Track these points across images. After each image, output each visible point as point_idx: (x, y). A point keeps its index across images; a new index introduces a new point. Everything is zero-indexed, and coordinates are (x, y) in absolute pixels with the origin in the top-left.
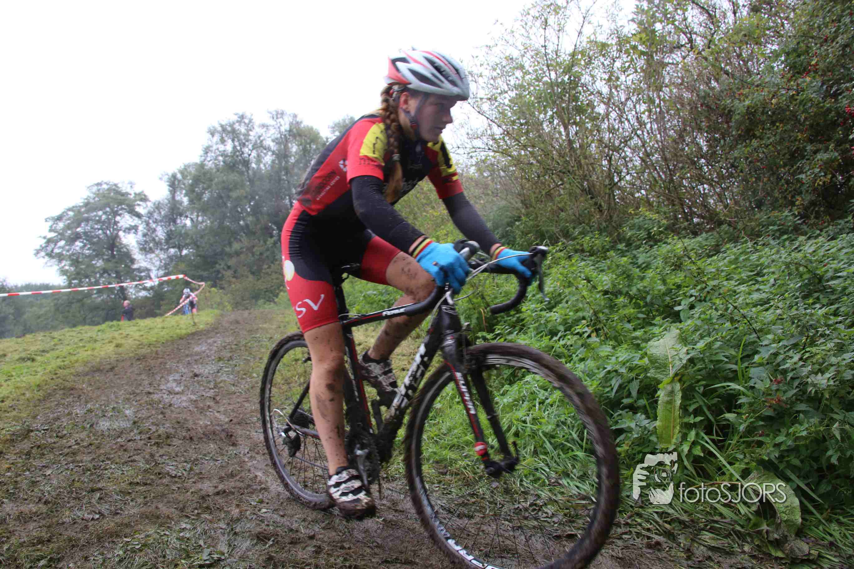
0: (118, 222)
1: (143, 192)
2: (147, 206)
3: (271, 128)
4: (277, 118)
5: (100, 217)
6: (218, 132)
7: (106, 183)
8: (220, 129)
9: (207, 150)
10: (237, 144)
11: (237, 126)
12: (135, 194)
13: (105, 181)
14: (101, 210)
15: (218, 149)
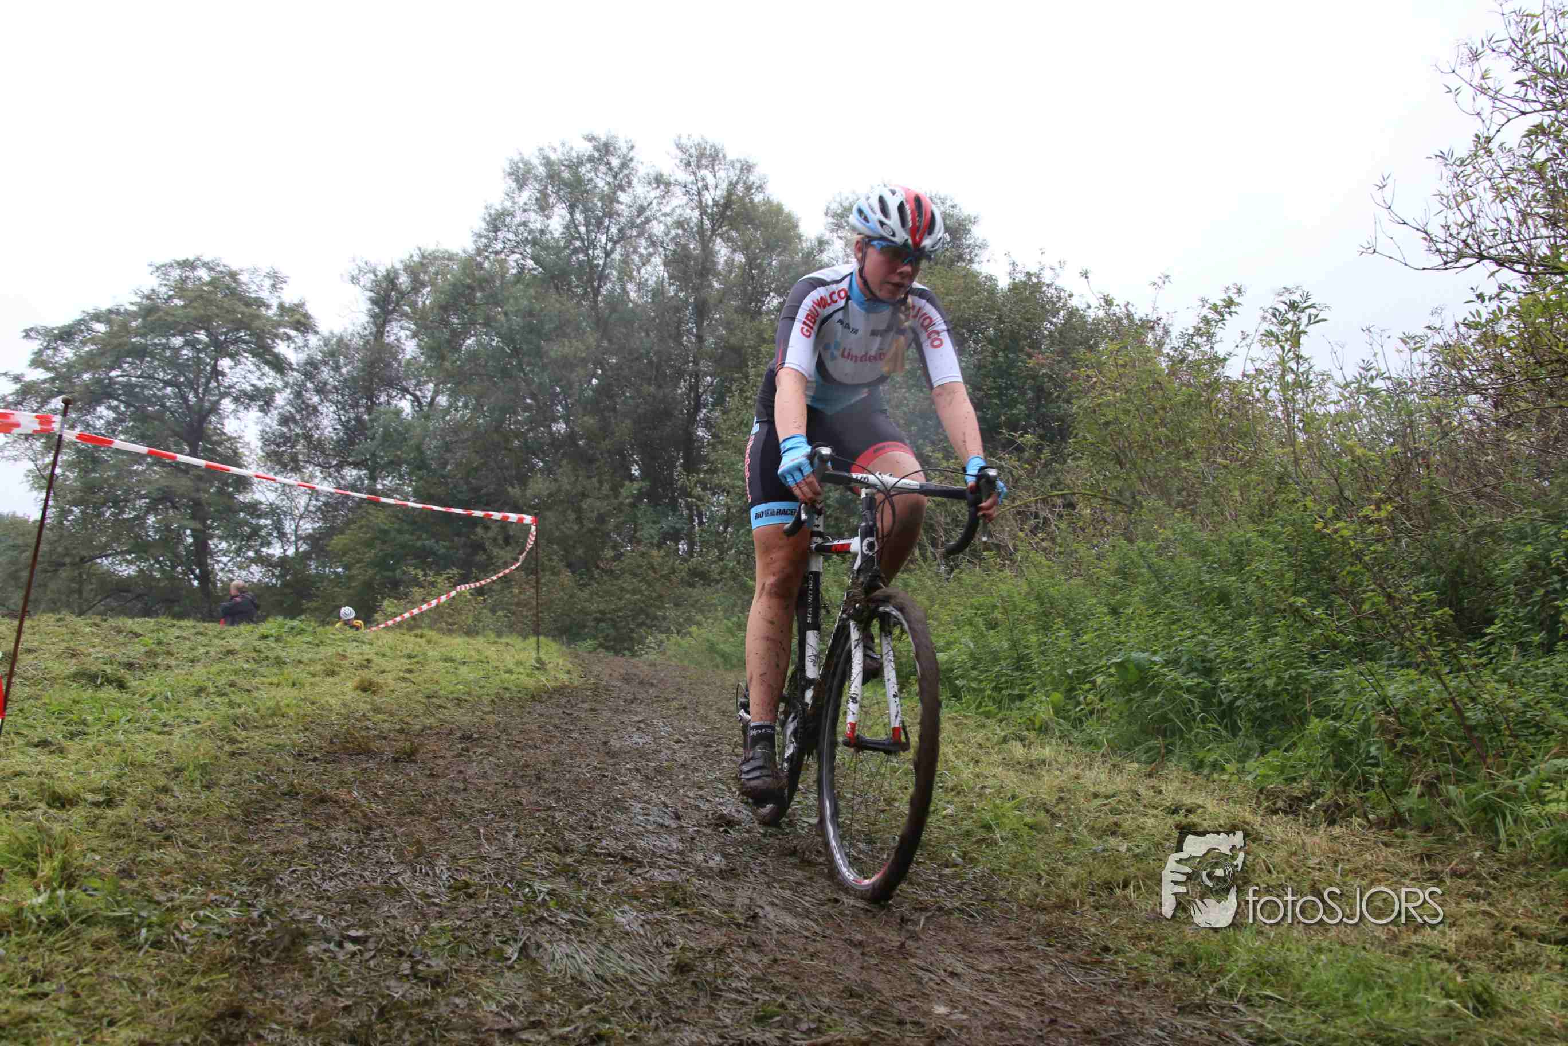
0: (223, 374)
1: (301, 305)
2: (306, 346)
3: (678, 190)
4: (699, 167)
5: (176, 351)
6: (536, 178)
7: (205, 265)
8: (541, 171)
9: (496, 222)
10: (579, 217)
11: (585, 170)
12: (281, 306)
13: (206, 259)
14: (181, 333)
15: (524, 224)
